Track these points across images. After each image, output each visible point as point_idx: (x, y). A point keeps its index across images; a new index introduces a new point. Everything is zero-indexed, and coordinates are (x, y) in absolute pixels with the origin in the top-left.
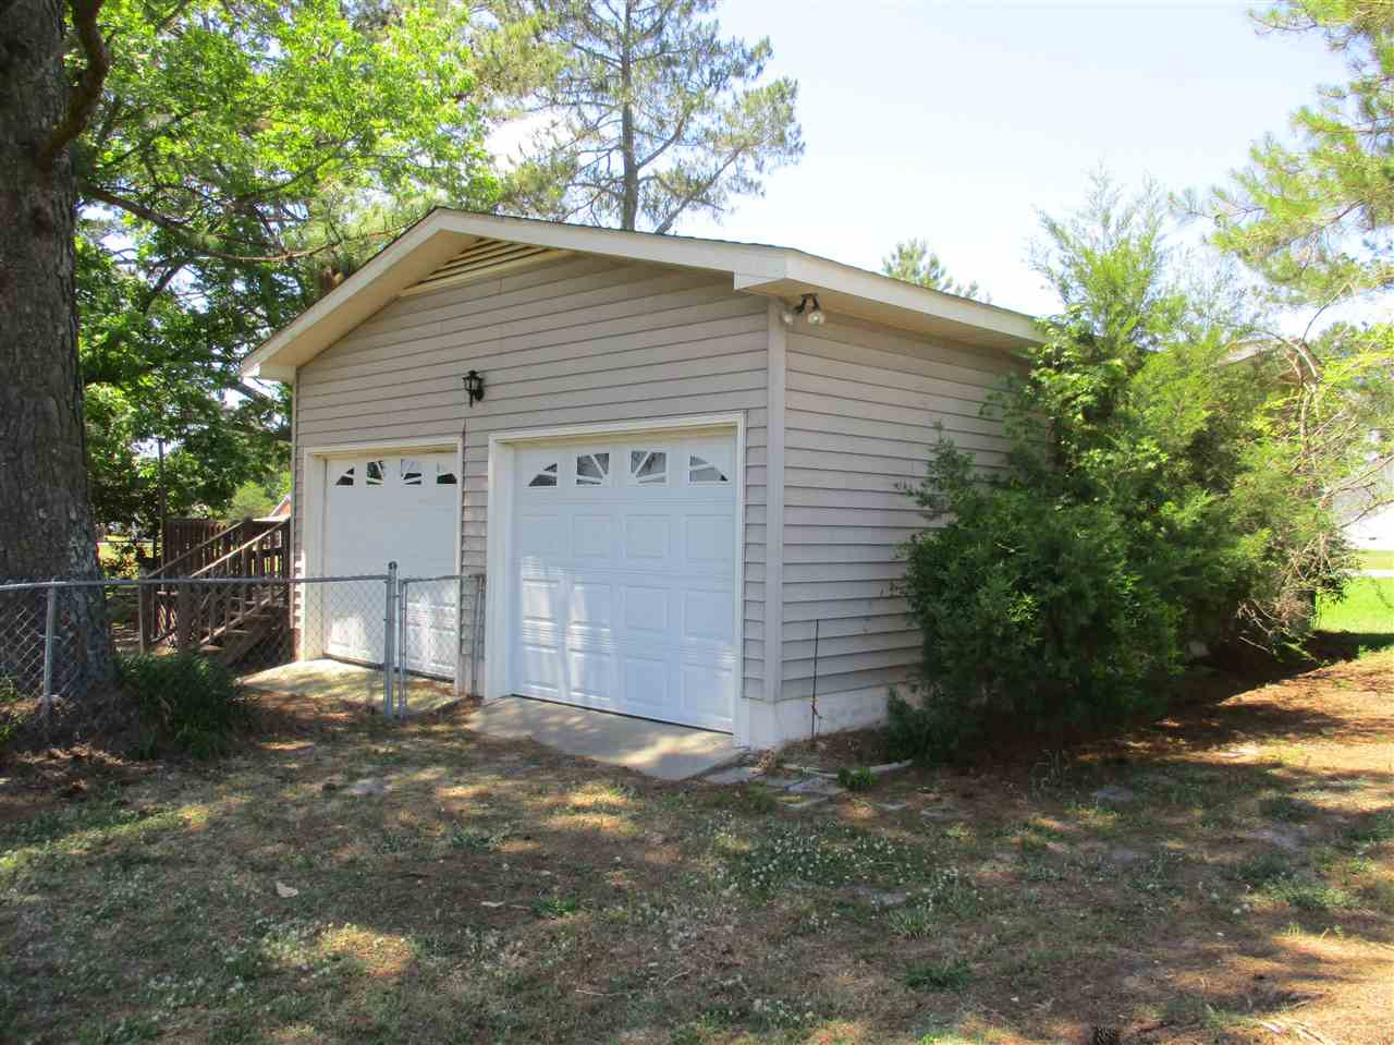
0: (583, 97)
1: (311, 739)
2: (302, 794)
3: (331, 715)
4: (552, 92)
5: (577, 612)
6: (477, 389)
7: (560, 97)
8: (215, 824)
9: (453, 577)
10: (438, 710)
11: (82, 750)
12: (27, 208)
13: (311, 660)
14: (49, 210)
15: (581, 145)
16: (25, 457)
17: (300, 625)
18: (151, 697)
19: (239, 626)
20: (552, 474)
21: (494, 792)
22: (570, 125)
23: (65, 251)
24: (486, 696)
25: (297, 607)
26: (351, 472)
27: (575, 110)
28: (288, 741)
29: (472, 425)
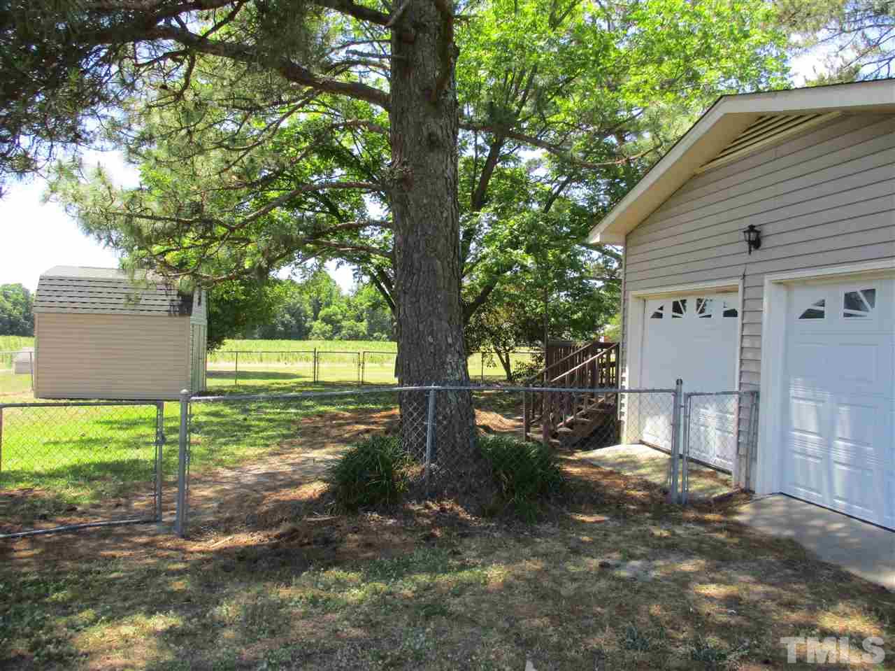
0: (867, 22)
1: (606, 513)
2: (581, 569)
3: (633, 492)
4: (840, 23)
5: (843, 429)
6: (755, 240)
7: (846, 27)
8: (508, 586)
9: (731, 393)
10: (715, 499)
11: (448, 504)
12: (425, 133)
13: (633, 443)
14: (439, 132)
15: (864, 61)
16: (421, 301)
17: (624, 418)
18: (495, 470)
19: (584, 416)
20: (821, 309)
21: (745, 595)
22: (855, 47)
23: (449, 159)
24: (758, 492)
25: (622, 405)
26: (661, 308)
27: (860, 33)
28: (591, 514)
29: (752, 269)
